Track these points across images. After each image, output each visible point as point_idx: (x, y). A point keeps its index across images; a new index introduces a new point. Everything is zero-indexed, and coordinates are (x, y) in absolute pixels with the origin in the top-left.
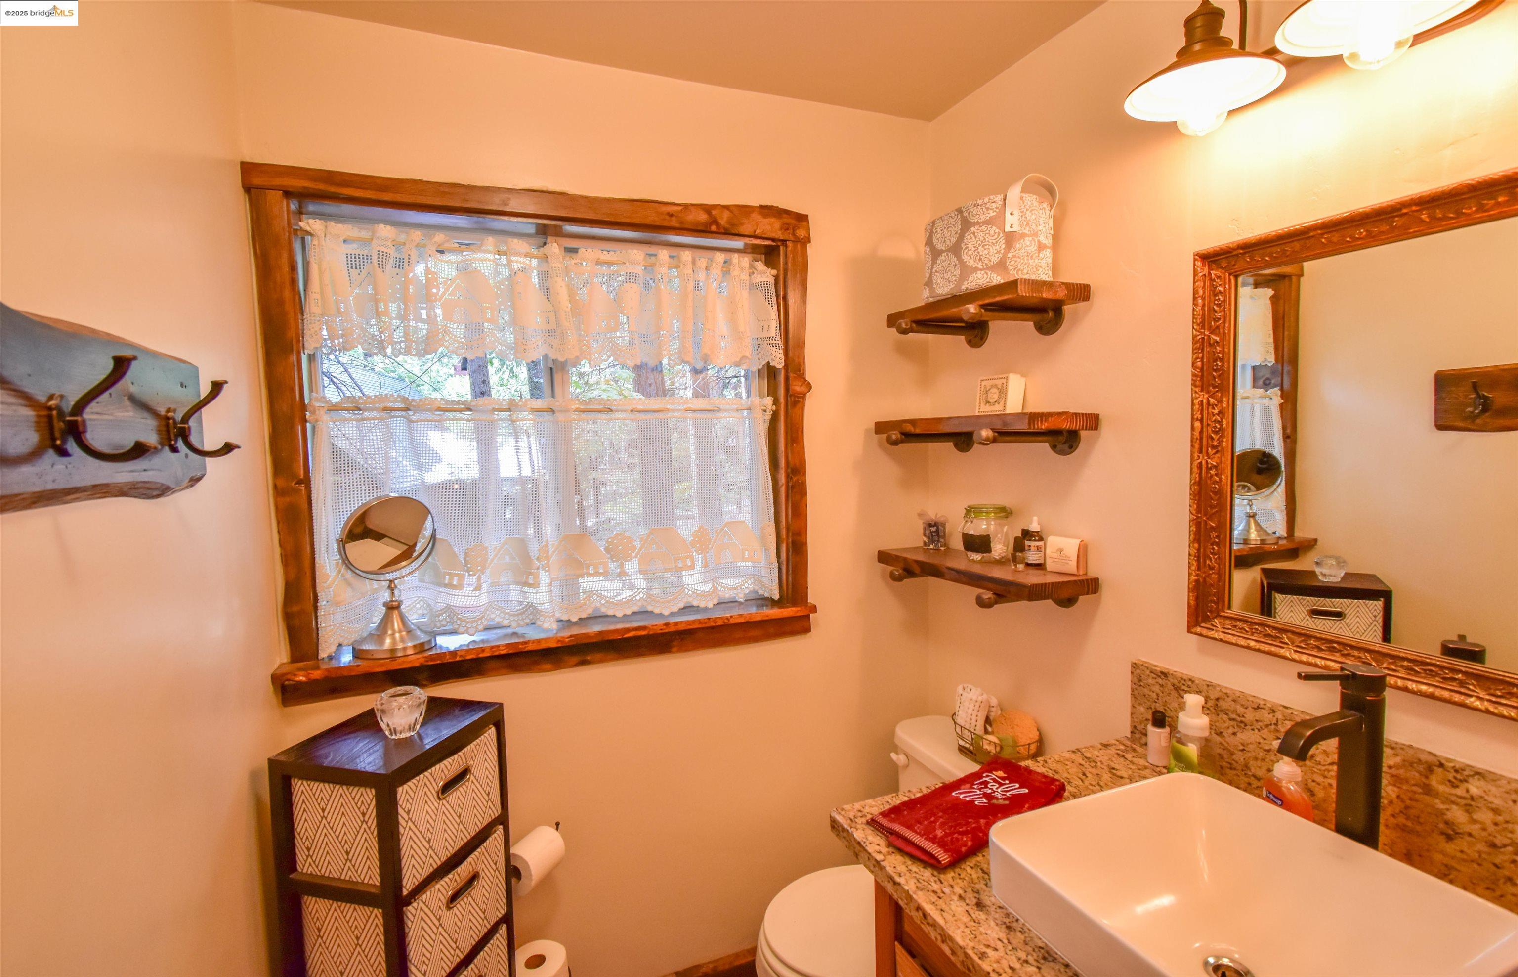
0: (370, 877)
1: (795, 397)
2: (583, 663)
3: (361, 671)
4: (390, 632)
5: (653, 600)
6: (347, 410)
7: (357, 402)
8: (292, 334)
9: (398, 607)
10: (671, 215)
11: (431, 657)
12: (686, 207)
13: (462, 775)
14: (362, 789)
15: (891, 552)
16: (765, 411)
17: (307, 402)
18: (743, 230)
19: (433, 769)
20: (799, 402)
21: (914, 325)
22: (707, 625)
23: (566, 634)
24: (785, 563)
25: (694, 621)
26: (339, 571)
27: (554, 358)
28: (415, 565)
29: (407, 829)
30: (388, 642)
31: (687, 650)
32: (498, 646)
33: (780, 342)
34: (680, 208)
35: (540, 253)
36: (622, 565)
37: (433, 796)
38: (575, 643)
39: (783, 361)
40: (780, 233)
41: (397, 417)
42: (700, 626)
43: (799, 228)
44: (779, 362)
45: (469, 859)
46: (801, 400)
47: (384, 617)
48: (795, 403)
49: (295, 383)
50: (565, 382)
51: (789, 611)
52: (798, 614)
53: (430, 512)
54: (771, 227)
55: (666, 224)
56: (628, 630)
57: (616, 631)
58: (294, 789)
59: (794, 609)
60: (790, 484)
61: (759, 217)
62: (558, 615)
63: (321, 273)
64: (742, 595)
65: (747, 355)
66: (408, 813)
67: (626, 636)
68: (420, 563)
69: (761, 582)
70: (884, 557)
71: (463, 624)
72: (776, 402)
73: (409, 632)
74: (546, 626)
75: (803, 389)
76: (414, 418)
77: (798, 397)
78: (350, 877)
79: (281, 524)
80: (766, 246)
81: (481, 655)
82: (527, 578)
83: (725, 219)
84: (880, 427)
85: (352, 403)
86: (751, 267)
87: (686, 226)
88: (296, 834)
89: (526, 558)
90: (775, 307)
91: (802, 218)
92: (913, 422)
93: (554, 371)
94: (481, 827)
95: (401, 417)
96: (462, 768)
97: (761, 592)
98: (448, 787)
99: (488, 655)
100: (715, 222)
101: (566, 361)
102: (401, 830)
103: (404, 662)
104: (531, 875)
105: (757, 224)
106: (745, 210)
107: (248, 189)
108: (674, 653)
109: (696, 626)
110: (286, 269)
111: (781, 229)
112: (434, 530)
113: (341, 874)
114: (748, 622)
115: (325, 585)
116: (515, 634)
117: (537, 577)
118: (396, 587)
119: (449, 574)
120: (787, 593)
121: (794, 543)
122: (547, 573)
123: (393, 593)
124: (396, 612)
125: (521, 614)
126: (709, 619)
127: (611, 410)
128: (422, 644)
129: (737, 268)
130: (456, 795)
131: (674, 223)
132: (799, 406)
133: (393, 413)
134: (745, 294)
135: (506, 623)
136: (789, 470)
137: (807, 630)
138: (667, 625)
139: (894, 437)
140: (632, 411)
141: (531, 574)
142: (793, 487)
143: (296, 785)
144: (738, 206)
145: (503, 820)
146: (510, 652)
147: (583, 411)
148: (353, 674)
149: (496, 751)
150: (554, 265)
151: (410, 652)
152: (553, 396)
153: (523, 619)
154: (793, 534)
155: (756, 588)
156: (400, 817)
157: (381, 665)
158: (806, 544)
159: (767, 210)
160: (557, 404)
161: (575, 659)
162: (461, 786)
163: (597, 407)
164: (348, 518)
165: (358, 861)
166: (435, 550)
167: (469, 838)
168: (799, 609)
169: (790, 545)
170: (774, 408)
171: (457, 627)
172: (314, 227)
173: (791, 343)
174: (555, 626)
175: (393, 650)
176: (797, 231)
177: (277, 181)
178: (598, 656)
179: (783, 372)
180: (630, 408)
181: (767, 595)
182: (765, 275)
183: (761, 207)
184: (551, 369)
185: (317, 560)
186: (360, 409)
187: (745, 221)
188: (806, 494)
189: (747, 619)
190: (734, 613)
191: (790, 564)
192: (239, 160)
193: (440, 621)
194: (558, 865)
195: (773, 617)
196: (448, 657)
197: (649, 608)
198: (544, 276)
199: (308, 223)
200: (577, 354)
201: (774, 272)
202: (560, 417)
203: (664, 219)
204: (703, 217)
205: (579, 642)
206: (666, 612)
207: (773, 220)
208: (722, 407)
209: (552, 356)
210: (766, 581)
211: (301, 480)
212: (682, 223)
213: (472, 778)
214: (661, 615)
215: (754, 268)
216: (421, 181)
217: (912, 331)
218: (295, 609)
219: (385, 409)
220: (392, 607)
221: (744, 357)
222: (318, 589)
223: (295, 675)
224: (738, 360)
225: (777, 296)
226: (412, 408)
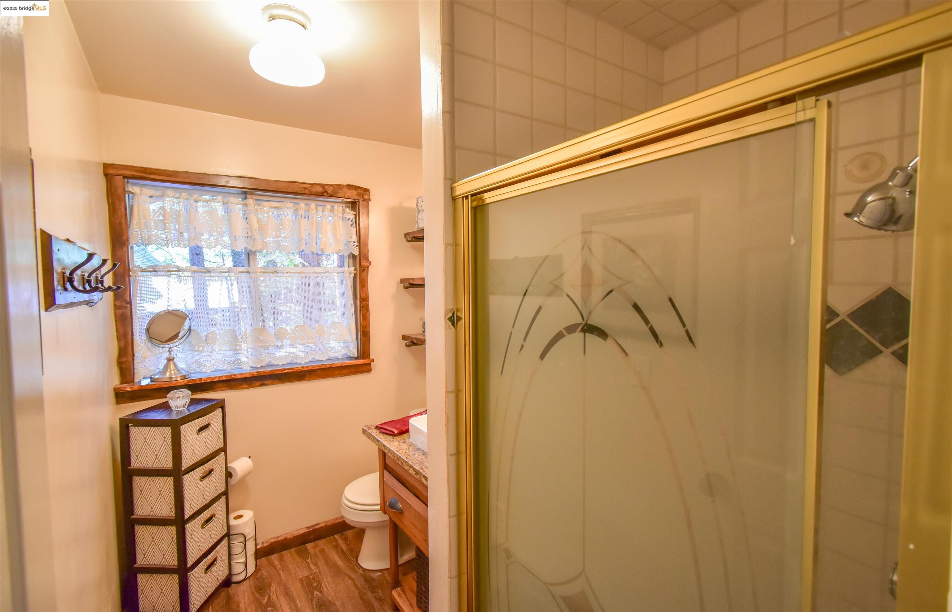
0: (167, 464)
1: (363, 267)
2: (263, 385)
3: (156, 387)
4: (169, 370)
5: (297, 357)
6: (150, 271)
7: (155, 268)
8: (125, 238)
9: (173, 360)
10: (306, 189)
11: (190, 381)
12: (312, 185)
13: (207, 426)
14: (164, 428)
15: (409, 336)
16: (351, 273)
17: (130, 268)
18: (338, 195)
19: (195, 421)
20: (365, 270)
21: (413, 239)
22: (322, 367)
23: (255, 371)
24: (359, 340)
25: (316, 366)
26: (145, 343)
27: (250, 249)
28: (179, 342)
29: (184, 443)
30: (168, 375)
31: (313, 379)
32: (222, 376)
33: (357, 243)
34: (310, 185)
35: (244, 203)
36: (282, 342)
37: (195, 433)
38: (258, 375)
39: (358, 252)
40: (356, 197)
41: (173, 274)
42: (319, 368)
43: (365, 195)
44: (356, 253)
45: (210, 462)
46: (366, 269)
47: (166, 365)
48: (364, 270)
49: (126, 260)
50: (255, 260)
51: (361, 361)
52: (366, 363)
53: (188, 316)
54: (353, 194)
55: (303, 192)
56: (284, 370)
57: (278, 370)
58: (131, 431)
59: (363, 360)
60: (362, 305)
61: (347, 190)
62: (251, 364)
63: (139, 211)
64: (340, 356)
65: (341, 249)
66: (185, 436)
67: (283, 372)
68: (182, 341)
69: (349, 349)
70: (404, 337)
71: (205, 367)
72: (355, 270)
73: (178, 370)
74: (245, 368)
75: (368, 264)
76: (182, 275)
77: (365, 268)
78: (157, 466)
79: (118, 322)
80: (352, 202)
81: (214, 380)
82: (236, 347)
83: (331, 190)
84: (402, 281)
85: (152, 268)
86: (343, 210)
87: (313, 193)
88: (131, 450)
89: (235, 338)
90: (355, 228)
91: (367, 190)
92: (413, 279)
93: (250, 254)
94: (215, 450)
95: (176, 274)
96: (207, 423)
97: (349, 354)
98: (201, 429)
99: (217, 380)
100: (326, 192)
101: (256, 250)
102: (182, 443)
103: (176, 383)
104: (237, 477)
105: (346, 193)
106: (340, 186)
107: (106, 175)
108: (307, 380)
109: (317, 368)
110: (123, 209)
111: (357, 195)
112: (190, 326)
113: (153, 465)
114: (341, 366)
115: (138, 349)
116: (229, 372)
117: (240, 346)
118: (172, 351)
119: (197, 345)
120: (361, 355)
121: (363, 331)
122: (245, 345)
123: (170, 354)
124: (172, 362)
125: (233, 363)
126: (323, 365)
127: (277, 273)
128: (185, 376)
129: (337, 211)
130: (204, 433)
131: (307, 192)
132: (366, 271)
133: (171, 273)
134: (341, 222)
135: (225, 368)
136: (361, 300)
137: (370, 371)
138: (303, 367)
139: (406, 285)
140: (287, 273)
141: (238, 345)
142: (363, 307)
143: (132, 429)
144: (337, 185)
145: (224, 449)
146: (228, 379)
147: (264, 273)
148: (153, 388)
149: (222, 419)
150: (250, 209)
151: (179, 379)
152: (249, 266)
153: (233, 366)
154: (363, 328)
155: (347, 352)
156: (181, 438)
157: (167, 384)
158: (369, 332)
159: (350, 187)
160: (251, 269)
161: (259, 383)
162: (206, 430)
163: (271, 271)
164: (149, 321)
165: (161, 459)
166: (190, 335)
167: (210, 453)
168: (365, 360)
169: (362, 333)
170: (355, 272)
171: (201, 369)
172: (136, 191)
173: (361, 245)
174: (249, 368)
175: (171, 378)
176: (364, 196)
177: (120, 172)
178: (270, 382)
179: (358, 256)
180: (286, 272)
181: (352, 355)
182: (350, 214)
183: (347, 185)
184: (248, 253)
185: (134, 338)
186: (156, 271)
187: (340, 191)
188: (369, 310)
189: (341, 365)
190: (335, 363)
191: (362, 341)
192: (103, 162)
193: (192, 367)
194: (249, 473)
195: (353, 364)
196: (198, 381)
197: (295, 361)
198: (245, 213)
199: (133, 189)
200: (261, 248)
201: (354, 213)
202: (253, 275)
203: (302, 190)
204: (320, 189)
205: (261, 375)
206: (303, 362)
207: (353, 191)
208: (330, 271)
209: (249, 248)
210: (351, 349)
211: (128, 302)
212: (310, 192)
213: (211, 428)
214: (300, 363)
215: (345, 211)
216: (187, 172)
217: (413, 241)
218: (124, 360)
219: (168, 271)
220: (170, 360)
221: (340, 250)
222: (135, 351)
223: (125, 388)
224: (337, 251)
225: (356, 223)
226: (181, 271)
